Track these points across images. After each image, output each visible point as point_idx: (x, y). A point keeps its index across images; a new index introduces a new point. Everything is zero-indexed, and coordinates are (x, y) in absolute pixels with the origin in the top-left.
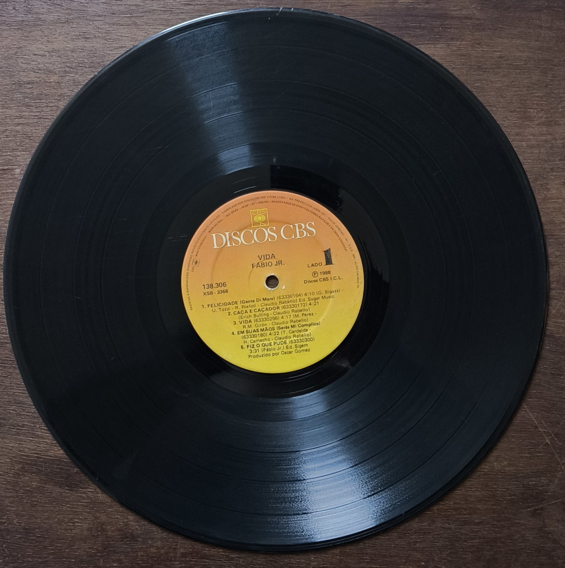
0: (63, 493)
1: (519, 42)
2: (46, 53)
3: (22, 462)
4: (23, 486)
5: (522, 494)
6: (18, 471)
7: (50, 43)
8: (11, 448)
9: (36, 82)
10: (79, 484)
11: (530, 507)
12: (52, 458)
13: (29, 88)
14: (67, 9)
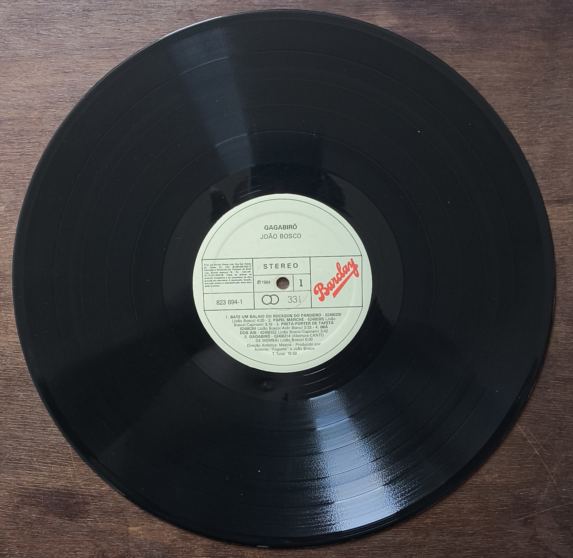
0: (63, 524)
1: (498, 63)
2: (26, 89)
3: (20, 495)
4: (23, 519)
5: (513, 505)
6: (17, 504)
7: (29, 79)
8: (9, 482)
9: (17, 119)
10: (79, 514)
11: (521, 517)
12: (51, 490)
13: (10, 125)
14: (45, 44)
